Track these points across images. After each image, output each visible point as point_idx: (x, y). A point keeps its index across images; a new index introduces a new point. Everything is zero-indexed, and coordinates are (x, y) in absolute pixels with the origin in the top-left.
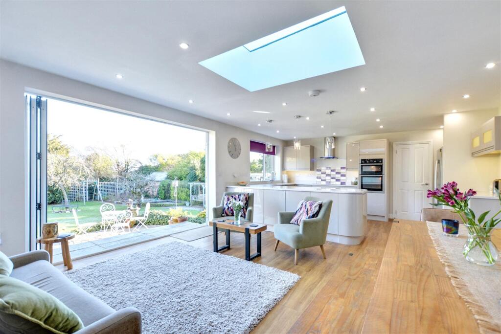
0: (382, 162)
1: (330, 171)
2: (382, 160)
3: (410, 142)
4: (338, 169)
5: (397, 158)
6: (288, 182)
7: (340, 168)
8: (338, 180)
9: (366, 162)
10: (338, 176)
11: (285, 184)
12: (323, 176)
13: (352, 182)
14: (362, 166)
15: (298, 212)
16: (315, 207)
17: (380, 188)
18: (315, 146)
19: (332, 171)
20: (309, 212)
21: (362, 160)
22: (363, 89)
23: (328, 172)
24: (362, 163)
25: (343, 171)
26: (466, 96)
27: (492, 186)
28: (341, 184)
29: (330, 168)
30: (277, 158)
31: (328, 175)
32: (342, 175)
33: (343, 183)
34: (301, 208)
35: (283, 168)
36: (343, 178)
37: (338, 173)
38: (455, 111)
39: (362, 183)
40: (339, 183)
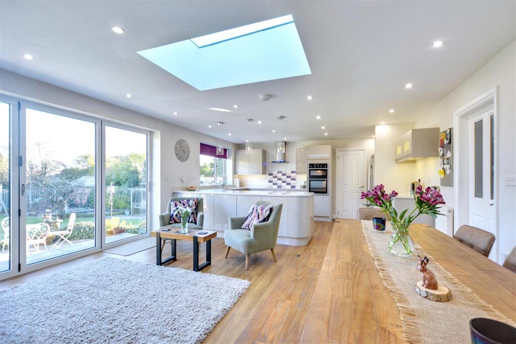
0: (327, 167)
1: (281, 175)
2: (326, 164)
3: (349, 149)
4: (289, 173)
5: (339, 163)
6: (240, 187)
7: (290, 172)
8: (288, 184)
9: (313, 167)
10: (289, 180)
11: (237, 188)
12: (275, 180)
13: (301, 186)
14: (310, 170)
15: (249, 217)
16: (266, 211)
17: (325, 191)
18: (267, 150)
19: (283, 175)
20: (260, 216)
21: (310, 165)
22: (310, 98)
23: (280, 175)
24: (310, 167)
25: (293, 175)
26: (392, 111)
27: (410, 188)
28: (292, 188)
29: (281, 172)
30: (229, 162)
31: (279, 179)
32: (292, 179)
33: (293, 187)
34: (252, 212)
35: (235, 172)
36: (293, 182)
37: (288, 177)
38: (383, 123)
39: (310, 186)
40: (289, 187)
